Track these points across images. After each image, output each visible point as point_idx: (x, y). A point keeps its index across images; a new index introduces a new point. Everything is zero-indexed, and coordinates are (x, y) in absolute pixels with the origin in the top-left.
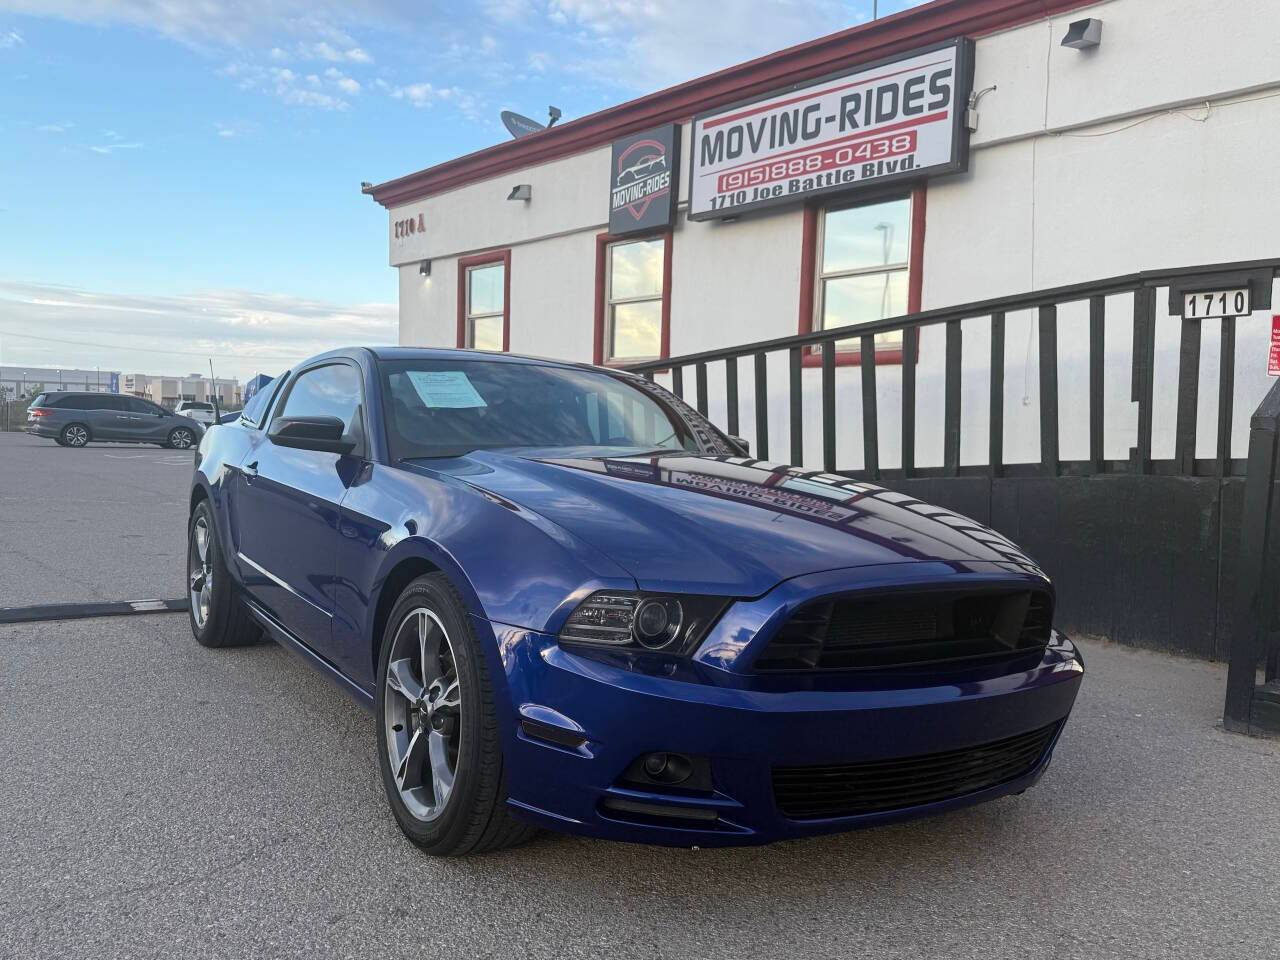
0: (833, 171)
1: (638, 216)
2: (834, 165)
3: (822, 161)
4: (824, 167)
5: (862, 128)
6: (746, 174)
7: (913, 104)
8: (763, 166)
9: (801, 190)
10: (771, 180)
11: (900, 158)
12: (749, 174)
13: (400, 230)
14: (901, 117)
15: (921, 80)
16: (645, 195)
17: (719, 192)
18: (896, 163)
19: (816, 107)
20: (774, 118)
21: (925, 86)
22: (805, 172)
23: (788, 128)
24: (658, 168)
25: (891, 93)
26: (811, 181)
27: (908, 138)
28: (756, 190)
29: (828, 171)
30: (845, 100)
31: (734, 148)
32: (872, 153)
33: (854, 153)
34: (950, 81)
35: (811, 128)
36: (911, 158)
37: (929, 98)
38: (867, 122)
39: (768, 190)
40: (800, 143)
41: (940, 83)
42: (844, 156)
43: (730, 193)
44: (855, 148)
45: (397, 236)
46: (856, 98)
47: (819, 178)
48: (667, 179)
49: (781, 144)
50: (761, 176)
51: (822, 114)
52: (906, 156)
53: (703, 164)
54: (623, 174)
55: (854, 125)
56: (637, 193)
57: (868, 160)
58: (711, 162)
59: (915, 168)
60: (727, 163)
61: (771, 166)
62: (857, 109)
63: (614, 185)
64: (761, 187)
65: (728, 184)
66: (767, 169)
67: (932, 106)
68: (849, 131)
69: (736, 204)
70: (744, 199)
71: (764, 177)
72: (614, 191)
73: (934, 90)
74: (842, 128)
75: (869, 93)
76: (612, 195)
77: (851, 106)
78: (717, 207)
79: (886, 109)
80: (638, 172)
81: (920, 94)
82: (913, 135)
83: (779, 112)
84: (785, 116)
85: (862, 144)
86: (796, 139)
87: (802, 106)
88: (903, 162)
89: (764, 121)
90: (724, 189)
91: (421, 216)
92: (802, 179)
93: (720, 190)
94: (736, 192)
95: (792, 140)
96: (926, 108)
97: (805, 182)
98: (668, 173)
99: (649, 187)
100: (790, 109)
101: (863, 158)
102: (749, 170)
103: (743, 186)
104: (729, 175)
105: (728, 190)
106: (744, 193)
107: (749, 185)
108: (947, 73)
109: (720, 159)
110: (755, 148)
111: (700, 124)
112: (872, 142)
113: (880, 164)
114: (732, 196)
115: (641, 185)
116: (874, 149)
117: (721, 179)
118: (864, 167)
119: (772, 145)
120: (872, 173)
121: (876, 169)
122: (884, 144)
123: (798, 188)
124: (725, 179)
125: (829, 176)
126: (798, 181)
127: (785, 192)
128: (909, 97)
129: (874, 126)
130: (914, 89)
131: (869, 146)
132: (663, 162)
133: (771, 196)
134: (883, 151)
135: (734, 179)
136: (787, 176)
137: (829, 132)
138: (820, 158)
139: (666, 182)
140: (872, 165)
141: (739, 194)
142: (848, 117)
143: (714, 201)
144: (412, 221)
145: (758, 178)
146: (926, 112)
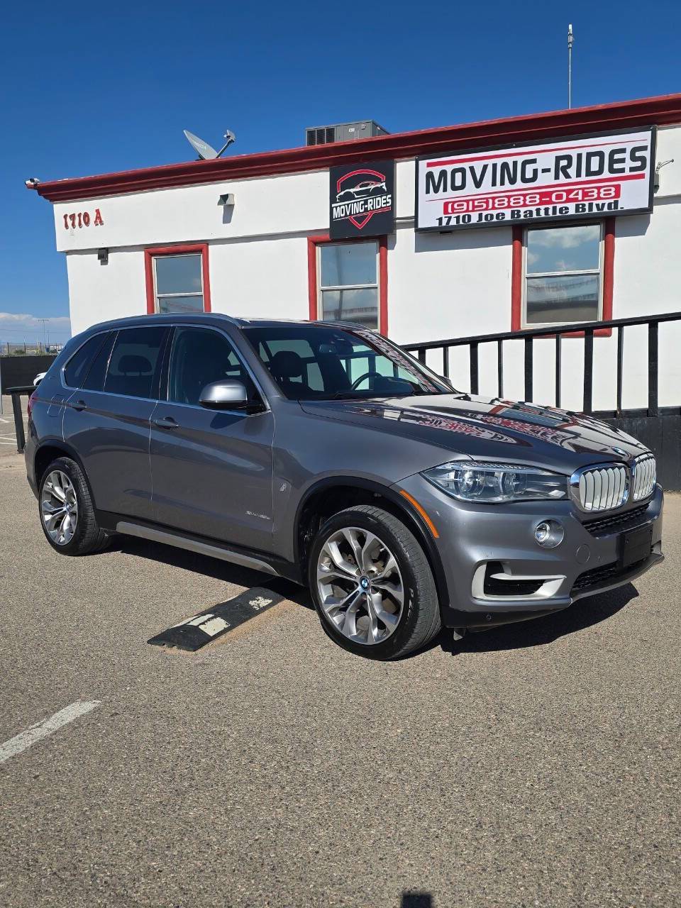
0: (551, 207)
1: (360, 226)
2: (550, 202)
3: (540, 199)
4: (541, 203)
5: (574, 179)
6: (471, 203)
7: (616, 166)
8: (487, 198)
9: (522, 217)
10: (494, 208)
11: (607, 202)
12: (473, 203)
13: (70, 222)
14: (606, 174)
15: (623, 151)
16: (366, 209)
17: (444, 214)
18: (603, 205)
19: (534, 161)
20: (495, 166)
21: (627, 155)
22: (525, 205)
23: (508, 173)
24: (378, 192)
25: (598, 158)
26: (531, 212)
27: (613, 189)
28: (480, 215)
29: (547, 206)
30: (558, 159)
31: (458, 183)
32: (583, 197)
33: (568, 195)
34: (647, 154)
35: (529, 175)
36: (616, 203)
37: (629, 164)
38: (579, 175)
39: (492, 215)
40: (519, 184)
41: (638, 154)
42: (559, 197)
43: (457, 215)
44: (569, 192)
45: (66, 226)
46: (569, 158)
47: (538, 210)
48: (390, 200)
49: (502, 183)
50: (485, 205)
51: (539, 166)
52: (612, 201)
53: (428, 192)
54: (342, 193)
55: (567, 176)
56: (357, 208)
57: (580, 201)
58: (436, 190)
59: (619, 209)
60: (450, 193)
61: (494, 199)
62: (569, 165)
63: (333, 200)
64: (484, 213)
65: (453, 209)
66: (491, 201)
67: (632, 169)
68: (562, 180)
69: (461, 223)
70: (469, 220)
71: (488, 206)
72: (333, 205)
73: (633, 158)
74: (557, 177)
75: (579, 156)
76: (331, 209)
77: (563, 163)
78: (444, 224)
79: (594, 167)
80: (358, 193)
81: (623, 161)
82: (618, 188)
83: (499, 162)
84: (505, 166)
85: (574, 190)
86: (516, 182)
87: (520, 159)
88: (610, 205)
89: (485, 167)
90: (450, 210)
91: (98, 211)
92: (523, 210)
93: (446, 212)
94: (461, 215)
95: (513, 181)
96: (627, 170)
97: (525, 212)
98: (390, 196)
99: (369, 206)
100: (510, 161)
101: (576, 200)
102: (473, 201)
103: (467, 211)
104: (454, 202)
105: (453, 213)
106: (469, 216)
107: (473, 211)
108: (644, 148)
109: (445, 190)
110: (478, 184)
111: (423, 164)
112: (583, 189)
113: (591, 205)
114: (458, 218)
115: (363, 202)
116: (585, 194)
117: (446, 205)
118: (577, 206)
119: (494, 184)
120: (584, 210)
121: (587, 207)
122: (593, 192)
123: (519, 216)
124: (450, 205)
125: (547, 210)
126: (519, 211)
127: (508, 217)
128: (612, 161)
129: (584, 178)
130: (617, 156)
131: (580, 192)
132: (384, 188)
133: (495, 220)
134: (593, 196)
135: (458, 206)
136: (509, 207)
137: (545, 180)
138: (538, 196)
139: (388, 203)
140: (584, 205)
141: (464, 217)
142: (560, 170)
143: (440, 220)
144: (86, 215)
145: (482, 206)
146: (627, 173)
